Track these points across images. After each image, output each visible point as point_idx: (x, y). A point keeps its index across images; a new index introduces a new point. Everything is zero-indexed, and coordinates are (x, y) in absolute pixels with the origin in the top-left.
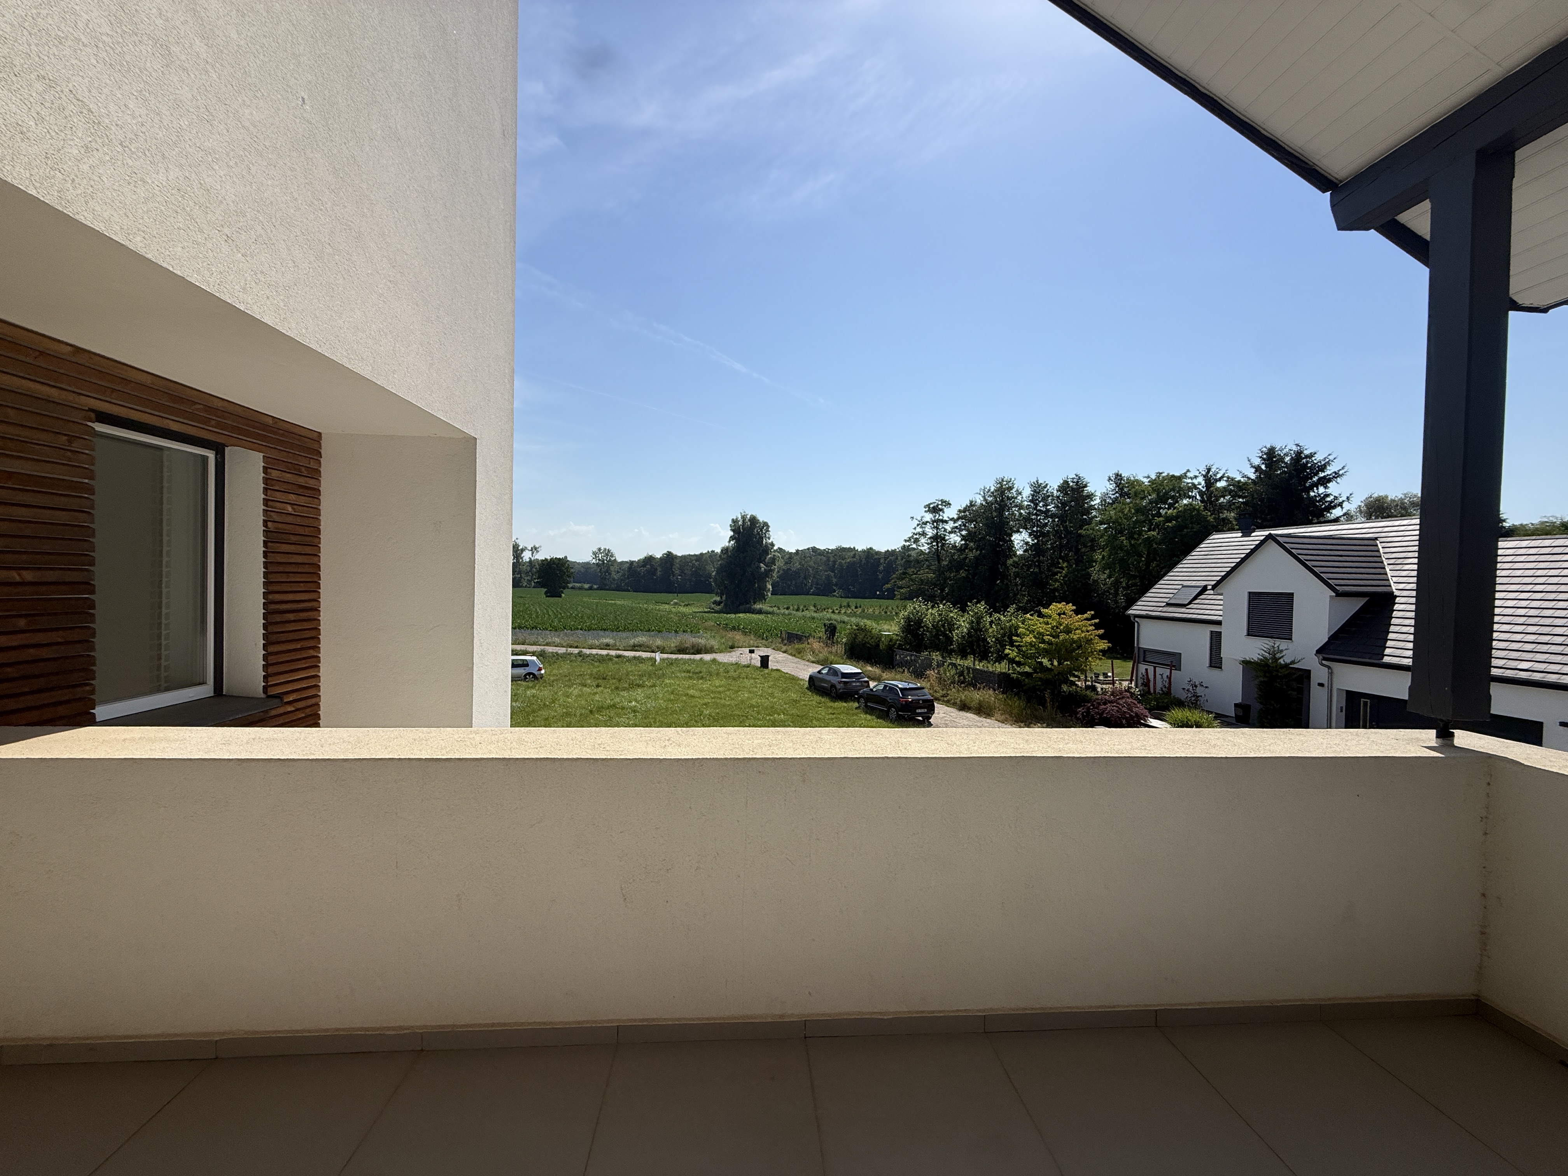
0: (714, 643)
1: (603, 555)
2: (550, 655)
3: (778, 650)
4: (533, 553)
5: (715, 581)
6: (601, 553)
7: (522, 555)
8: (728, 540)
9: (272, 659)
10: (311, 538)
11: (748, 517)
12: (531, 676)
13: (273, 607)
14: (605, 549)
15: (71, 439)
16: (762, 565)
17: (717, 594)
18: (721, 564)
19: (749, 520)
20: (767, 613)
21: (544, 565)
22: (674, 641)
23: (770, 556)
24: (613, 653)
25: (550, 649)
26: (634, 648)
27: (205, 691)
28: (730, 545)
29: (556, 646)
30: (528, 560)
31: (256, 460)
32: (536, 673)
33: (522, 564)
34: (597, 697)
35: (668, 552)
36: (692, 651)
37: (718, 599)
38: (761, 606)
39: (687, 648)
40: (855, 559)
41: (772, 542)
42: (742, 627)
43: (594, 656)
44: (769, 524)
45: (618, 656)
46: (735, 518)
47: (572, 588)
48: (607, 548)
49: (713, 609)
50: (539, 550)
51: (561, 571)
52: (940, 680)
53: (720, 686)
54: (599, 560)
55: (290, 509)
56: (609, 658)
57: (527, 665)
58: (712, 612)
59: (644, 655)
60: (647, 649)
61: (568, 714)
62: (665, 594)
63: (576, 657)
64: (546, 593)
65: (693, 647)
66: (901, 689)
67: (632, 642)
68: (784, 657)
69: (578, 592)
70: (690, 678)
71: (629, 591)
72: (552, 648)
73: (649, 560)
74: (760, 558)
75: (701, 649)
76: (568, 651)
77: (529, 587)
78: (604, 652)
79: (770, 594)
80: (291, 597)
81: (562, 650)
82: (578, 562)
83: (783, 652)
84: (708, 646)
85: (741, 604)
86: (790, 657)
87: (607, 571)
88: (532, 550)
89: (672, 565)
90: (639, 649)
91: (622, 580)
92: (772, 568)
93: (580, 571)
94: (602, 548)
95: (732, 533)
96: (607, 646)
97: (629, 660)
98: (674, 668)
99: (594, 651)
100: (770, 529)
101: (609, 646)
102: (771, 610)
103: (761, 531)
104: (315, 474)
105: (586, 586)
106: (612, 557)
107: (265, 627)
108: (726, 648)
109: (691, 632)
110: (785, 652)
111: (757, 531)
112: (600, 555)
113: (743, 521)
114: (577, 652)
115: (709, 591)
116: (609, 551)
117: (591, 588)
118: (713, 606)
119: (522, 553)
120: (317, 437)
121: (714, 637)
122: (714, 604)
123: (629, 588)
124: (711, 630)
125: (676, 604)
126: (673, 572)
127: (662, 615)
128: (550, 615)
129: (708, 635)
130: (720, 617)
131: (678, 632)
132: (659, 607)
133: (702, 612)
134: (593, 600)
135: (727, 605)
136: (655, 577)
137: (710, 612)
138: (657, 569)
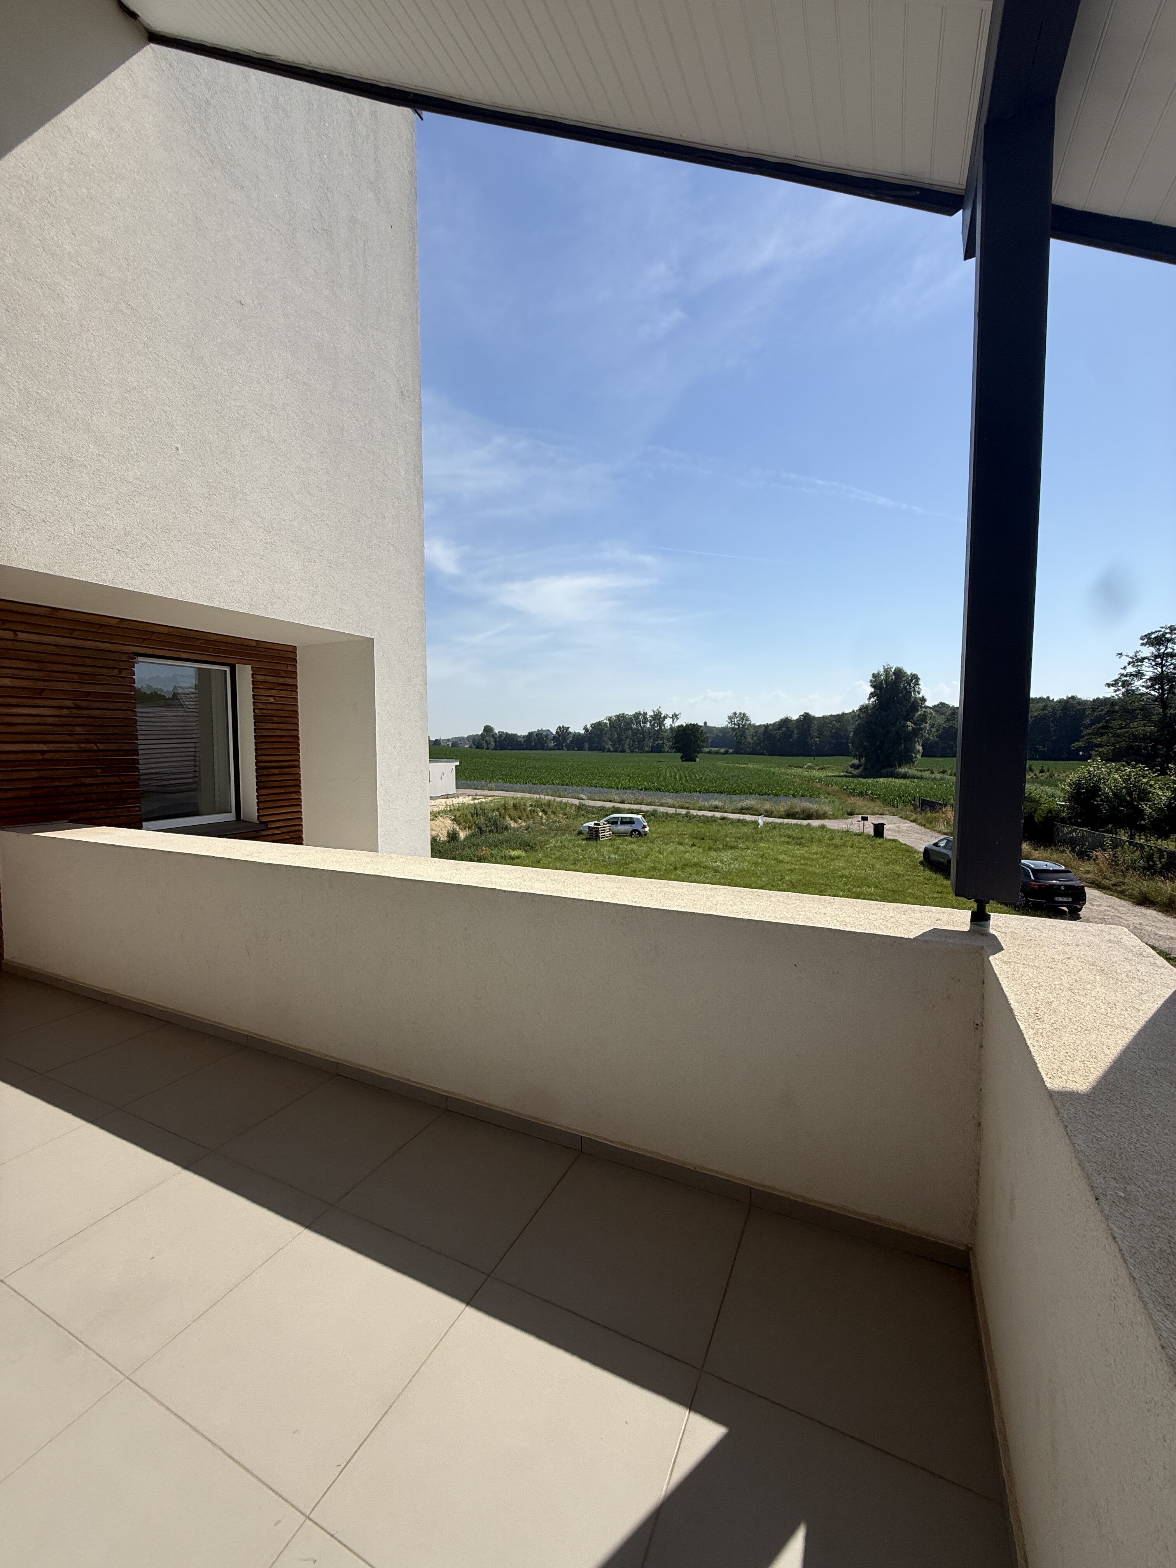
0: (827, 809)
1: (738, 719)
2: (661, 814)
3: (907, 818)
4: (673, 720)
5: (853, 743)
6: (737, 718)
7: (665, 722)
8: (868, 697)
9: (262, 798)
10: (291, 719)
11: (893, 670)
12: (637, 833)
13: (260, 764)
14: (740, 714)
15: (120, 670)
16: (909, 723)
17: (855, 756)
18: (858, 724)
19: (894, 674)
20: (913, 777)
21: (680, 731)
22: (783, 806)
23: (919, 713)
24: (718, 815)
25: (661, 809)
26: (741, 811)
27: (230, 817)
28: (871, 702)
29: (669, 807)
30: (669, 727)
31: (248, 670)
32: (641, 830)
33: (665, 730)
34: (687, 856)
35: (805, 713)
36: (802, 816)
37: (856, 762)
38: (906, 770)
39: (797, 813)
40: (1046, 712)
41: (923, 697)
42: (870, 792)
43: (700, 817)
44: (919, 677)
45: (723, 818)
46: (876, 672)
47: (709, 752)
48: (743, 713)
49: (851, 773)
50: (679, 717)
51: (695, 736)
52: (1114, 862)
53: (816, 853)
54: (735, 724)
55: (272, 700)
56: (713, 820)
57: (633, 823)
58: (849, 777)
59: (748, 818)
60: (755, 812)
61: (654, 868)
62: (802, 758)
63: (683, 817)
64: (682, 757)
65: (803, 812)
66: (1034, 871)
67: (740, 805)
68: (911, 826)
69: (714, 756)
70: (788, 843)
71: (765, 755)
72: (665, 808)
73: (786, 722)
74: (907, 715)
75: (812, 814)
76: (678, 812)
77: (670, 752)
78: (710, 814)
79: (919, 756)
80: (276, 758)
81: (671, 811)
82: (717, 727)
83: (911, 821)
84: (821, 813)
85: (884, 767)
86: (918, 827)
87: (742, 735)
88: (672, 718)
89: (809, 727)
90: (747, 812)
91: (757, 744)
92: (922, 726)
93: (718, 736)
94: (738, 713)
95: (873, 690)
96: (716, 809)
97: (732, 822)
98: (776, 832)
99: (701, 813)
100: (919, 683)
101: (718, 808)
102: (919, 774)
103: (909, 684)
104: (293, 674)
105: (723, 750)
106: (748, 721)
107: (257, 777)
108: (843, 815)
109: (811, 796)
110: (913, 821)
111: (904, 685)
112: (736, 720)
113: (886, 675)
114: (685, 813)
115: (845, 753)
116: (744, 715)
117: (726, 753)
118: (850, 769)
119: (664, 720)
120: (293, 650)
121: (833, 802)
122: (851, 767)
123: (765, 751)
124: (834, 795)
125: (809, 767)
126: (810, 734)
127: (787, 779)
128: (675, 778)
129: (827, 801)
130: (853, 782)
131: (794, 796)
132: (790, 771)
133: (836, 776)
134: (725, 764)
135: (865, 769)
136: (791, 740)
137: (846, 776)
138: (793, 732)
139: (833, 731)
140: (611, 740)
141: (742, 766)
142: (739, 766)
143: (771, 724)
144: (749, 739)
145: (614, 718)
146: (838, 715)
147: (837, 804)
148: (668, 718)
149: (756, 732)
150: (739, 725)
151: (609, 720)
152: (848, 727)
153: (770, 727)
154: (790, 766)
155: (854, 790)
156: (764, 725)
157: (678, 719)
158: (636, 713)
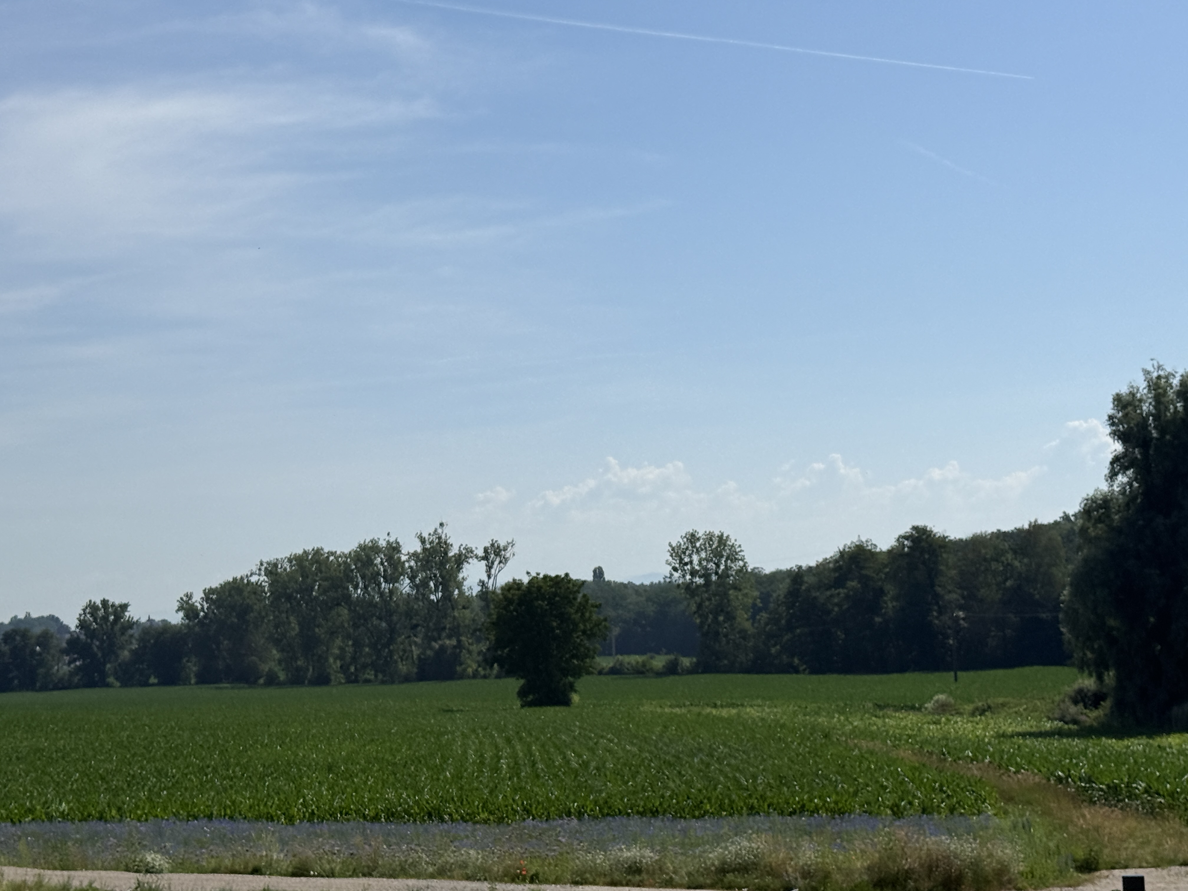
1: (703, 555)
4: (489, 567)
5: (1073, 621)
6: (698, 551)
7: (461, 576)
8: (1106, 471)
11: (1176, 382)
14: (710, 536)
17: (1082, 666)
18: (1086, 560)
22: (862, 849)
26: (722, 878)
28: (1116, 489)
30: (476, 590)
33: (464, 602)
35: (915, 528)
37: (1088, 683)
39: (909, 874)
46: (1124, 390)
47: (614, 671)
48: (717, 533)
49: (1075, 722)
50: (506, 554)
51: (564, 618)
54: (693, 573)
58: (1070, 734)
60: (767, 880)
64: (522, 693)
65: (930, 868)
69: (629, 683)
71: (797, 671)
73: (856, 558)
75: (960, 877)
77: (485, 677)
87: (719, 609)
88: (486, 558)
89: (932, 573)
90: (739, 880)
91: (769, 636)
93: (640, 614)
94: (701, 534)
95: (1118, 447)
96: (633, 875)
101: (640, 873)
105: (659, 662)
106: (734, 559)
112: (695, 558)
113: (1157, 398)
115: (1050, 653)
116: (722, 540)
117: (672, 669)
118: (1073, 709)
119: (459, 568)
121: (1026, 827)
122: (1075, 702)
123: (796, 661)
124: (1029, 803)
125: (943, 708)
126: (936, 596)
127: (872, 753)
128: (496, 769)
129: (1006, 823)
130: (1084, 753)
131: (897, 812)
132: (879, 722)
133: (1032, 735)
134: (667, 710)
135: (1120, 705)
136: (878, 619)
137: (1060, 733)
138: (881, 592)
139: (1009, 583)
140: (277, 642)
141: (724, 713)
142: (714, 712)
143: (810, 568)
144: (743, 619)
145: (287, 565)
146: (1019, 532)
147: (1038, 832)
148: (473, 561)
149: (765, 598)
150: (706, 576)
151: (268, 573)
152: (1054, 570)
153: (810, 580)
154: (880, 707)
155: (1090, 781)
156: (789, 572)
157: (504, 561)
158: (363, 548)
